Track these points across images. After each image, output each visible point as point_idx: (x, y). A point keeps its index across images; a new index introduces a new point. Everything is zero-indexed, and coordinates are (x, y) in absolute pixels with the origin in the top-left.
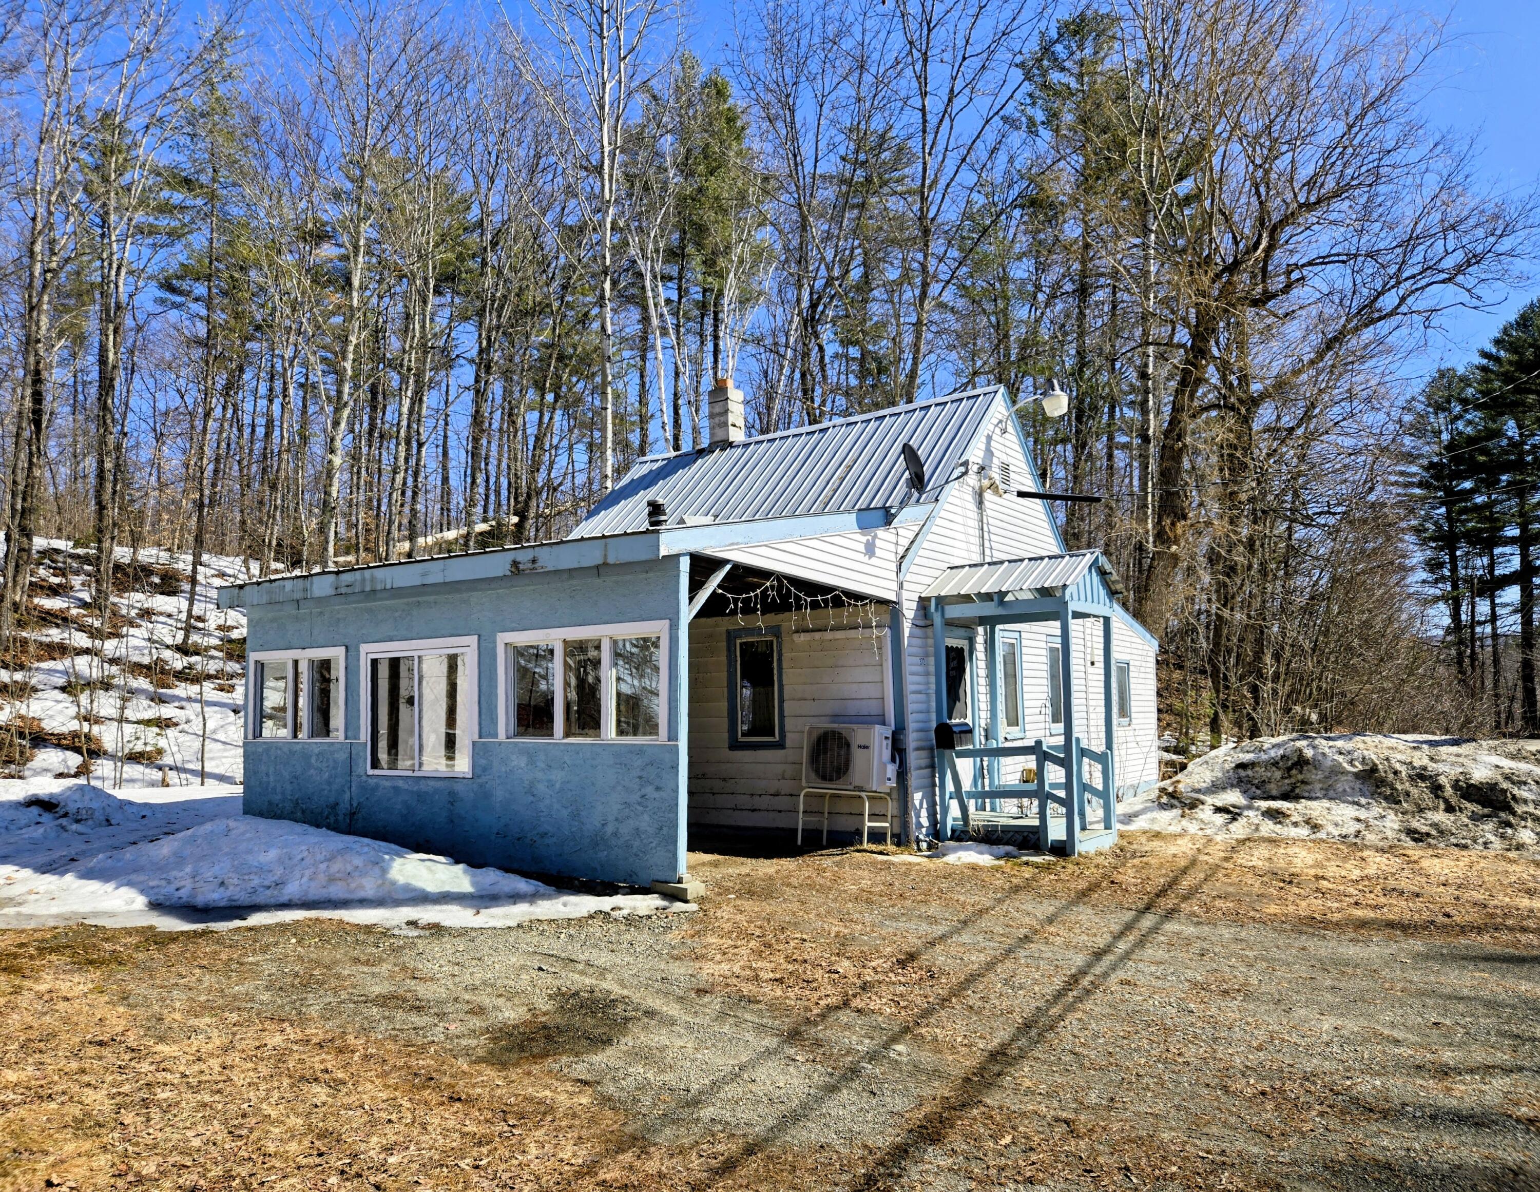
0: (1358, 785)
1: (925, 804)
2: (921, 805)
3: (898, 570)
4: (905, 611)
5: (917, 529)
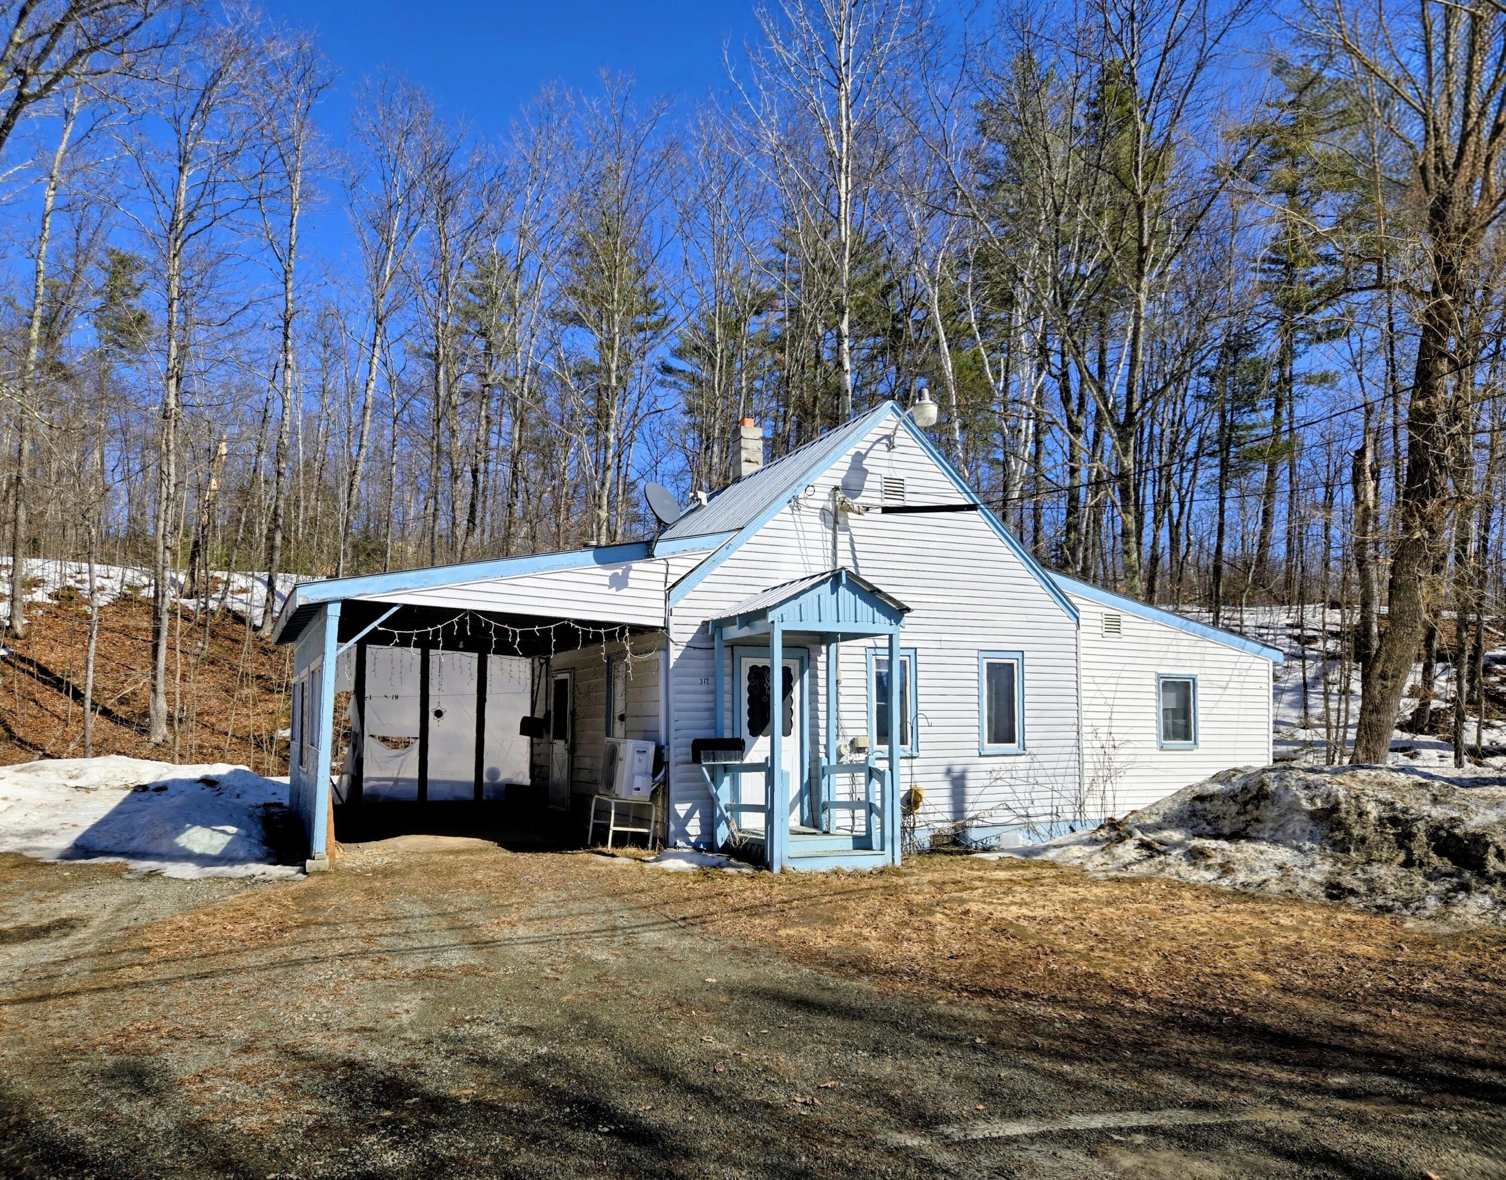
0: (1310, 827)
1: (697, 814)
2: (689, 815)
3: (667, 598)
4: (672, 636)
5: (703, 557)
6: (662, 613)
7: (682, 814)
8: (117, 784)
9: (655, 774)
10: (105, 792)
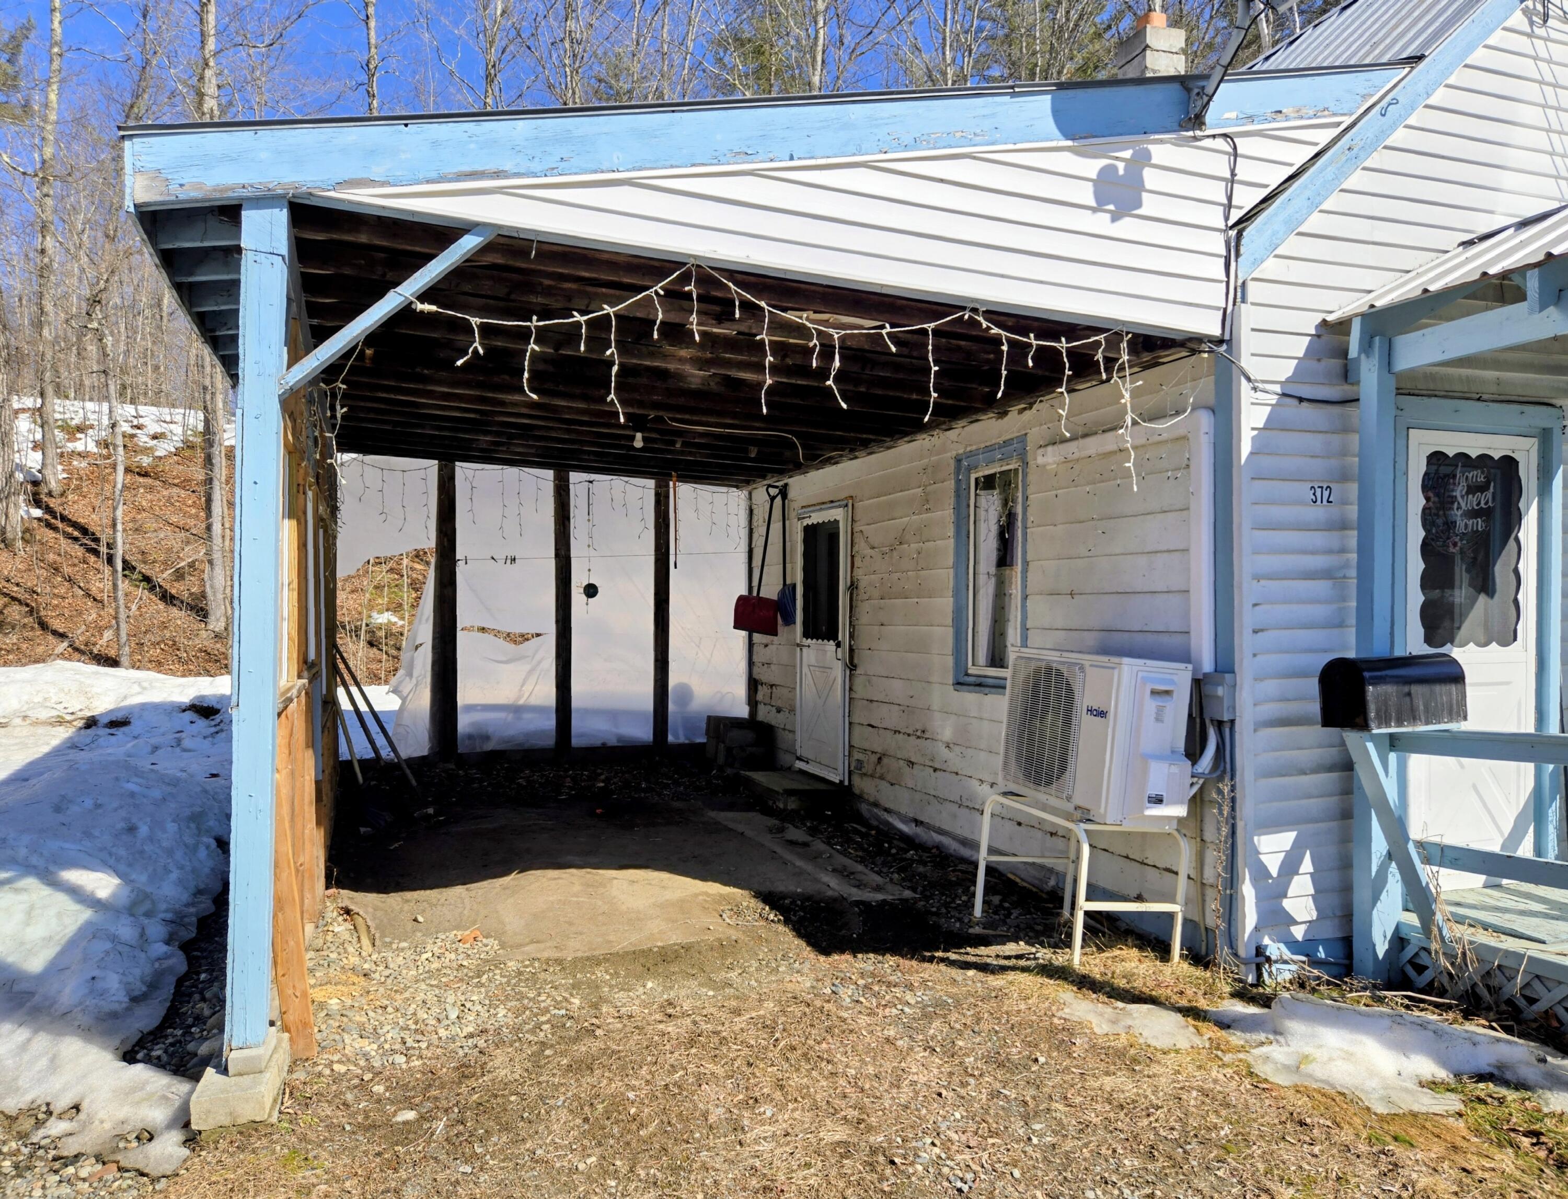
1: (1307, 865)
2: (1290, 867)
3: (1233, 250)
4: (1246, 362)
5: (1323, 137)
6: (1216, 296)
7: (1273, 864)
8: (44, 715)
9: (1193, 751)
10: (21, 730)
